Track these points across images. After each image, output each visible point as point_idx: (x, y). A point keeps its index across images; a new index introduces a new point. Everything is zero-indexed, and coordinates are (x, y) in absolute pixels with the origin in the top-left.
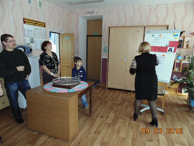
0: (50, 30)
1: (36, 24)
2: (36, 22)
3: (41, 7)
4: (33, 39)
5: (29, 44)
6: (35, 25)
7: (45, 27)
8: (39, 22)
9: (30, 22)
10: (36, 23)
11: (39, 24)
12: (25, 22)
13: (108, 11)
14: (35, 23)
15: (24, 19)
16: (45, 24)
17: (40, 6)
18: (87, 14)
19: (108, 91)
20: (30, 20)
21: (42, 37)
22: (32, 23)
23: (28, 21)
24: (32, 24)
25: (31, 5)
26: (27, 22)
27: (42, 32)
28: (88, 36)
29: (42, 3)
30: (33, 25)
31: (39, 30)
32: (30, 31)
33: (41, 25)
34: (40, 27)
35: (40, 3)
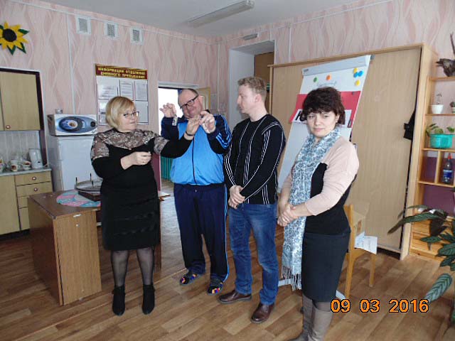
0: (160, 84)
1: (125, 73)
2: (125, 69)
3: (138, 40)
6: (121, 76)
7: (146, 78)
9: (110, 72)
10: (123, 72)
11: (133, 75)
12: (98, 73)
13: (286, 27)
14: (121, 74)
15: (97, 67)
16: (146, 72)
17: (135, 39)
18: (244, 41)
20: (110, 67)
21: (139, 98)
22: (113, 72)
23: (105, 69)
24: (116, 74)
25: (114, 38)
26: (104, 71)
27: (139, 89)
29: (141, 31)
30: (117, 76)
31: (131, 86)
32: (110, 88)
33: (136, 75)
34: (133, 81)
35: (136, 33)
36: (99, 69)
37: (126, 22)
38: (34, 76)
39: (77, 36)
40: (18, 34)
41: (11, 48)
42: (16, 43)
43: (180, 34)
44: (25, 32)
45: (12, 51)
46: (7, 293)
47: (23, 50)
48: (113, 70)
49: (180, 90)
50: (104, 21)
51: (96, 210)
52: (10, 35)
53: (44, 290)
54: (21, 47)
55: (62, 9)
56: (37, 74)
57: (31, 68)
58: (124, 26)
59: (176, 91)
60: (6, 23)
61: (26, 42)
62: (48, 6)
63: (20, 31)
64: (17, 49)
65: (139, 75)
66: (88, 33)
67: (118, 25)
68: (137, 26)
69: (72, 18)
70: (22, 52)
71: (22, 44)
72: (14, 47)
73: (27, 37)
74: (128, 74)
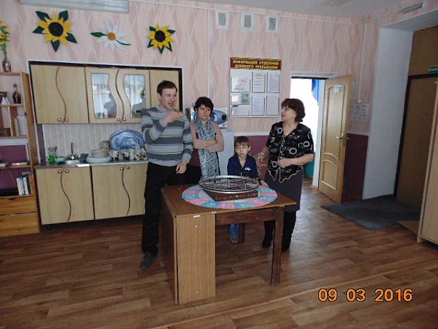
0: (293, 74)
2: (259, 60)
3: (274, 29)
4: (247, 95)
5: (237, 106)
6: (255, 68)
7: (279, 68)
8: (266, 60)
9: (245, 64)
10: (257, 64)
11: (266, 65)
12: (233, 65)
14: (254, 65)
15: (232, 60)
16: (280, 62)
17: (271, 28)
18: (402, 15)
19: (417, 248)
20: (244, 59)
21: (270, 90)
22: (247, 64)
23: (239, 62)
24: (249, 66)
25: (250, 29)
26: (238, 64)
27: (271, 80)
28: (410, 78)
29: (277, 18)
30: (251, 68)
31: (264, 77)
32: (243, 81)
33: (269, 65)
34: (265, 71)
35: (272, 21)
36: (234, 62)
37: (262, 11)
38: (177, 72)
39: (216, 31)
40: (167, 34)
41: (161, 48)
42: (165, 43)
43: (320, 17)
44: (172, 32)
45: (161, 51)
46: (136, 276)
47: (170, 49)
48: (247, 62)
49: (314, 79)
50: (242, 12)
51: (216, 212)
52: (160, 36)
53: (165, 281)
54: (168, 47)
55: (204, 6)
56: (180, 70)
57: (176, 64)
58: (261, 15)
59: (311, 81)
60: (158, 26)
61: (173, 41)
62: (193, 5)
63: (169, 31)
64: (165, 49)
65: (271, 65)
66: (226, 27)
67: (255, 14)
68: (274, 14)
69: (213, 12)
70: (168, 51)
71: (169, 43)
72: (163, 46)
73: (174, 37)
74: (262, 65)
